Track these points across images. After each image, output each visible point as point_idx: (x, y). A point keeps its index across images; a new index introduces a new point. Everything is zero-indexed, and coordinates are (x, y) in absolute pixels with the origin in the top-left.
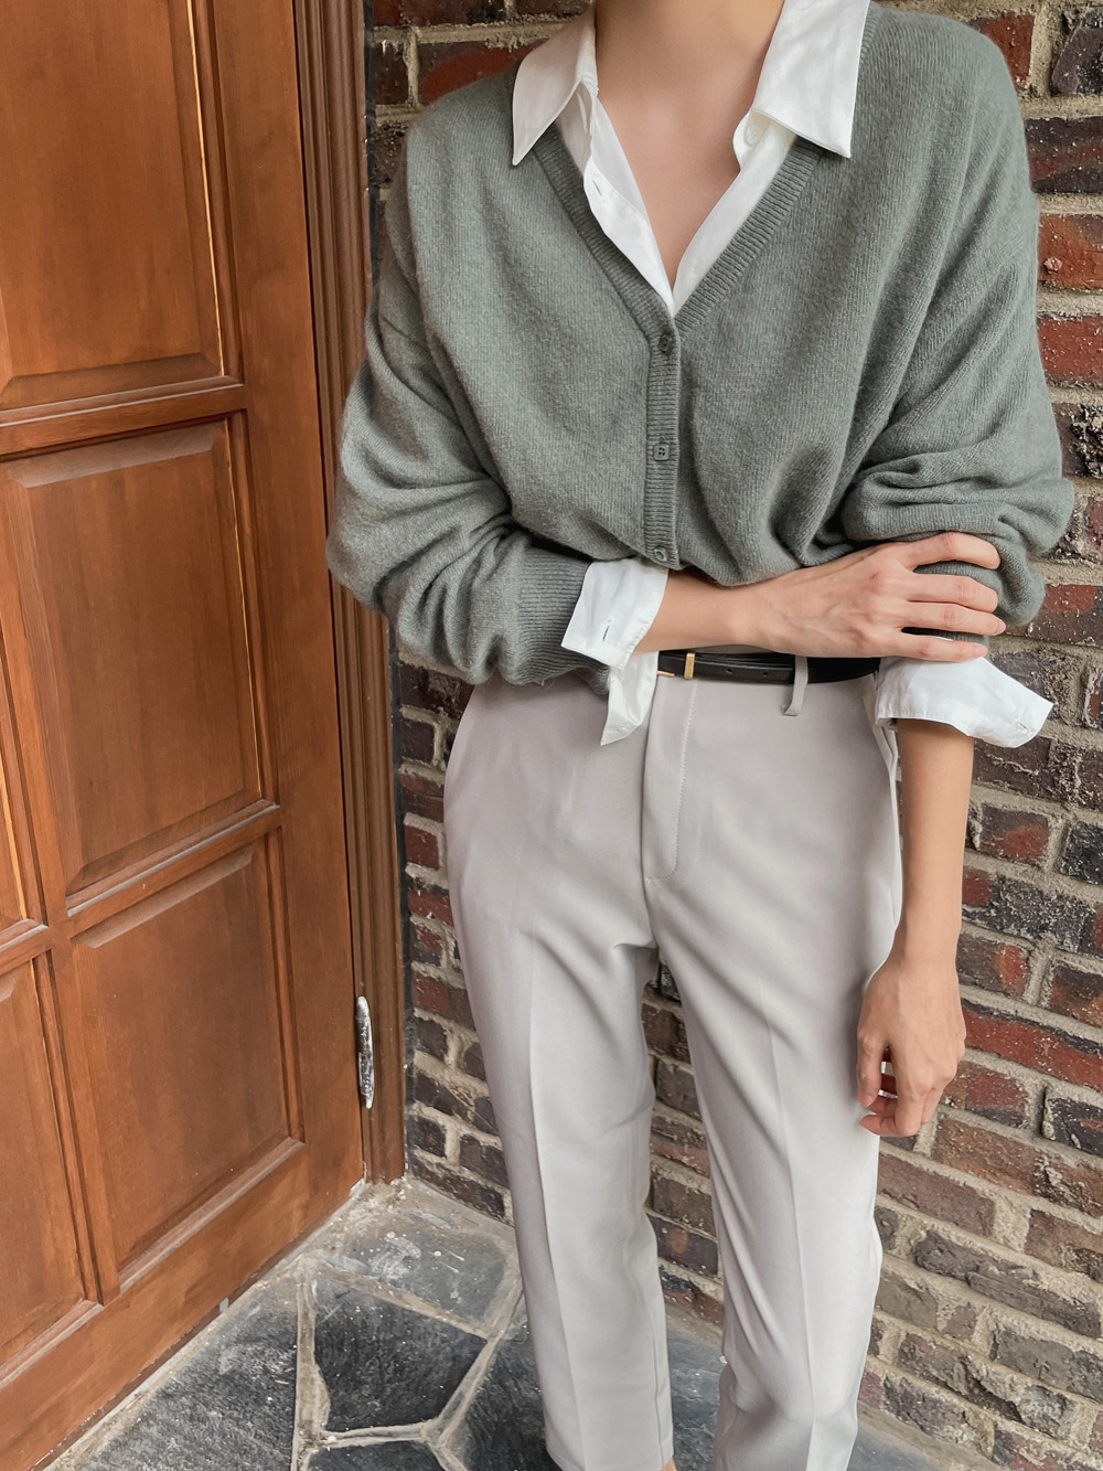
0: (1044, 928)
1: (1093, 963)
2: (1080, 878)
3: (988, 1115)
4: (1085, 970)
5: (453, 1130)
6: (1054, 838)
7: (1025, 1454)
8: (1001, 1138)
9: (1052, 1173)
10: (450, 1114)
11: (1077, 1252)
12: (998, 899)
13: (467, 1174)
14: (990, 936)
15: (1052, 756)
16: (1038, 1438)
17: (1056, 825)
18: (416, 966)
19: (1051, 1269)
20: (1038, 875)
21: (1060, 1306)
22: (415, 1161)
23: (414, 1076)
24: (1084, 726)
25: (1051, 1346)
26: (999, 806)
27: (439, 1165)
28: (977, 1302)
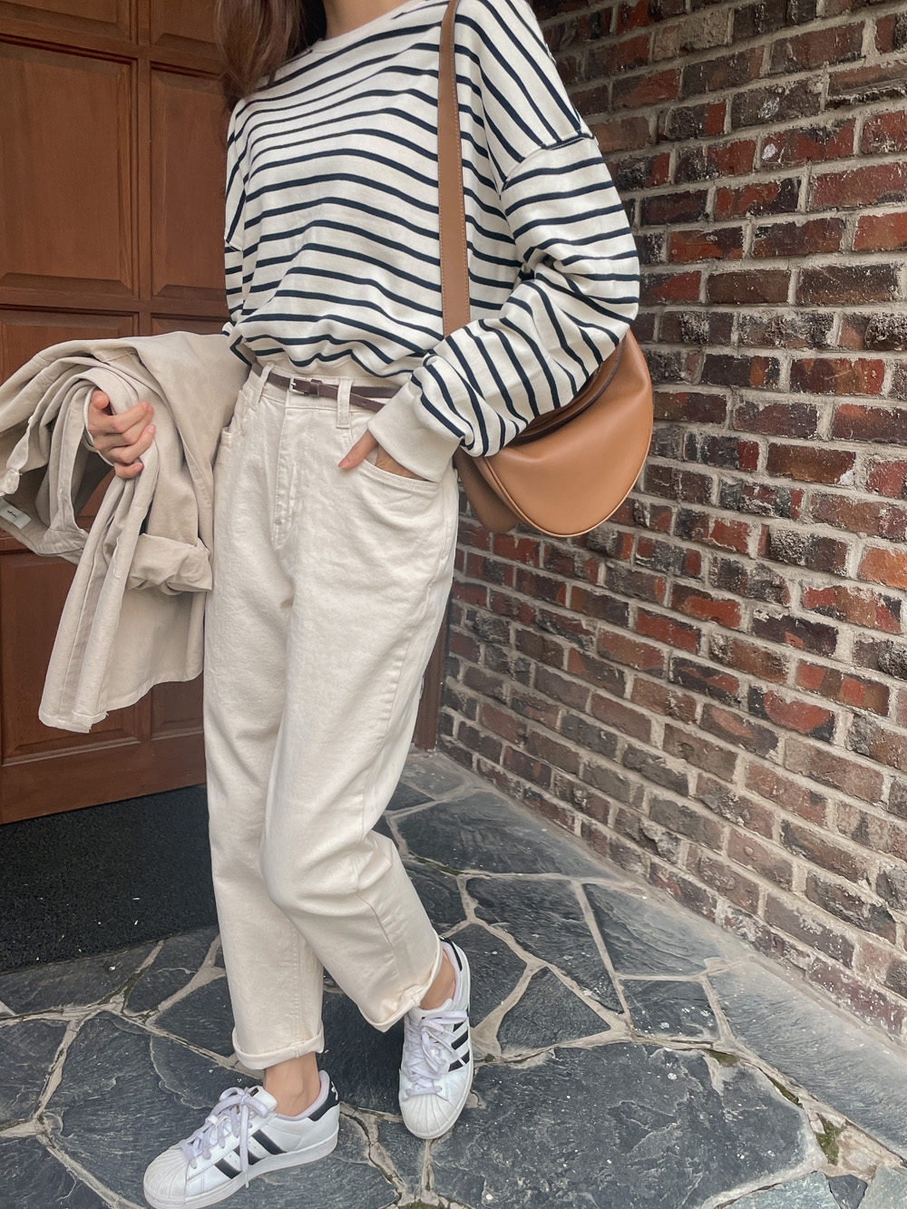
0: (669, 564)
1: (686, 581)
2: (681, 536)
3: (649, 672)
4: (683, 584)
5: (458, 718)
6: (674, 518)
7: (660, 875)
8: (655, 685)
9: (673, 700)
10: (456, 710)
11: (682, 745)
12: (655, 553)
13: (461, 745)
14: (653, 573)
15: (673, 476)
16: (667, 866)
17: (675, 510)
18: (452, 626)
19: (672, 757)
20: (668, 537)
21: (674, 779)
22: (441, 740)
23: (445, 689)
24: (684, 461)
25: (670, 803)
26: (656, 504)
27: (450, 741)
28: (646, 783)
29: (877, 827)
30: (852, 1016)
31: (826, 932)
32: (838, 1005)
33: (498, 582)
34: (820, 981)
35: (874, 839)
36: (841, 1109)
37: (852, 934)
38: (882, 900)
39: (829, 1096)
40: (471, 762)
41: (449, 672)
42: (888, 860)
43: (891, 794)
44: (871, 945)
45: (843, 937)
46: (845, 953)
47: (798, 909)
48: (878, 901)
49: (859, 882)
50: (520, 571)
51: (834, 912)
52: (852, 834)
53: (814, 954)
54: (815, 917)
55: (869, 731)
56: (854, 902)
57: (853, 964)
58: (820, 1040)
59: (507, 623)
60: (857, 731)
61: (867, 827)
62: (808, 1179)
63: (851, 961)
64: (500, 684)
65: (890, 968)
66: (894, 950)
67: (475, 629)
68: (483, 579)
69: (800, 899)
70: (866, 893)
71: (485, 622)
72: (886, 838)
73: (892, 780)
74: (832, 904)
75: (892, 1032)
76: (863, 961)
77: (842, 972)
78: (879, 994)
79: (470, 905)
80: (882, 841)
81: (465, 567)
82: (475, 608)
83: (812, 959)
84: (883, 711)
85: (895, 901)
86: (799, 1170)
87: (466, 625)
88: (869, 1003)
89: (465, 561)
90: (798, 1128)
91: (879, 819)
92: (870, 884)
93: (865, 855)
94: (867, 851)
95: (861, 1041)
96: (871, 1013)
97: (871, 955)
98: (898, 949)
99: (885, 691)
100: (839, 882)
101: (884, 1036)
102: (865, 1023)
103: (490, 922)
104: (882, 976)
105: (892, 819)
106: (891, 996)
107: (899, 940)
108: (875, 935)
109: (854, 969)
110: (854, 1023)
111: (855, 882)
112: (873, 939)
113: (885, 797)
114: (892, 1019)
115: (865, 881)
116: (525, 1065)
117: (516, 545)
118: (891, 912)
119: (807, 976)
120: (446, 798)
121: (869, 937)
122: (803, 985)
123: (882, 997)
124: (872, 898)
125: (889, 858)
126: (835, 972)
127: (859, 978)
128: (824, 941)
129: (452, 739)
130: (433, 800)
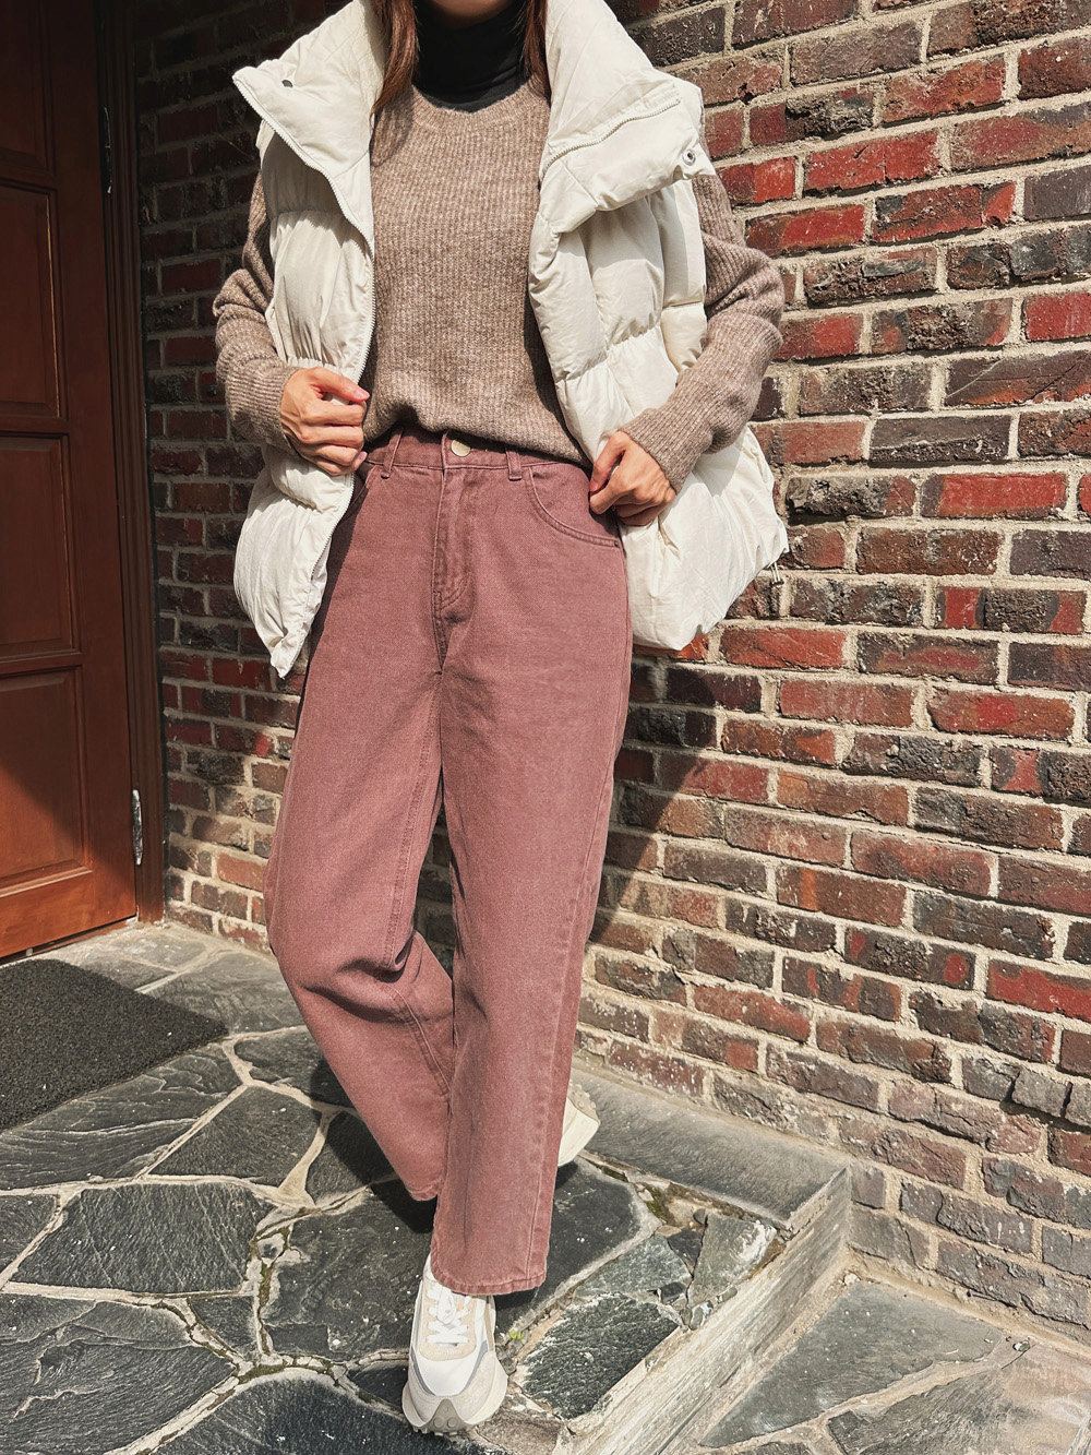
5: (189, 878)
10: (186, 869)
13: (197, 909)
18: (169, 774)
22: (169, 909)
23: (169, 849)
27: (181, 907)
29: (657, 894)
30: (655, 1090)
31: (621, 1012)
32: (641, 1083)
33: (224, 714)
34: (620, 1064)
35: (655, 906)
36: (663, 1175)
37: (645, 1007)
38: (669, 965)
39: (650, 1166)
40: (211, 925)
41: (172, 827)
42: (670, 924)
43: (666, 858)
44: (664, 1013)
45: (637, 1012)
46: (640, 1027)
47: (590, 996)
48: (665, 967)
49: (646, 952)
50: (249, 699)
51: (625, 989)
52: (634, 907)
53: (611, 1036)
54: (609, 998)
55: (638, 801)
56: (644, 973)
57: (650, 1036)
58: (631, 1117)
59: (239, 759)
60: (628, 803)
61: (647, 896)
62: (648, 1244)
63: (647, 1034)
64: (237, 828)
65: (685, 1032)
66: (687, 1012)
67: (200, 772)
68: (204, 714)
69: (590, 985)
70: (653, 961)
71: (212, 762)
72: (666, 902)
73: (665, 844)
74: (623, 981)
75: (693, 1094)
76: (658, 1031)
77: (639, 1048)
78: (678, 1060)
79: (243, 1069)
80: (663, 907)
81: (180, 704)
82: (198, 748)
83: (610, 1042)
84: (649, 779)
85: (682, 962)
86: (638, 1239)
87: (188, 770)
88: (670, 1072)
89: (179, 697)
90: (629, 1201)
91: (657, 885)
92: (657, 952)
93: (648, 924)
94: (650, 920)
95: (667, 1110)
96: (673, 1081)
97: (665, 1022)
98: (690, 1010)
99: (650, 758)
100: (626, 957)
101: (688, 1101)
102: (667, 1092)
103: (270, 1082)
104: (678, 1042)
105: (670, 882)
106: (689, 1059)
107: (690, 1001)
108: (667, 1002)
109: (652, 1042)
110: (658, 1096)
111: (642, 953)
112: (666, 1006)
113: (660, 863)
114: (693, 1081)
115: (651, 950)
116: (343, 1210)
117: (241, 670)
118: (679, 975)
119: (607, 1062)
120: (186, 969)
121: (662, 1006)
122: (604, 1072)
123: (681, 1062)
124: (659, 965)
125: (672, 921)
126: (634, 1049)
127: (657, 1050)
128: (620, 1021)
129: (184, 903)
130: (172, 973)
